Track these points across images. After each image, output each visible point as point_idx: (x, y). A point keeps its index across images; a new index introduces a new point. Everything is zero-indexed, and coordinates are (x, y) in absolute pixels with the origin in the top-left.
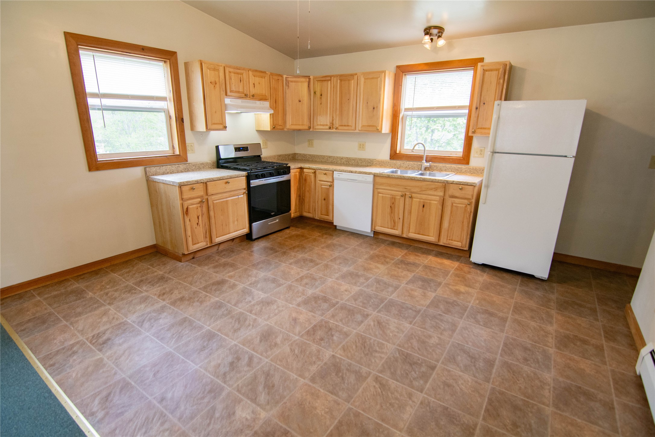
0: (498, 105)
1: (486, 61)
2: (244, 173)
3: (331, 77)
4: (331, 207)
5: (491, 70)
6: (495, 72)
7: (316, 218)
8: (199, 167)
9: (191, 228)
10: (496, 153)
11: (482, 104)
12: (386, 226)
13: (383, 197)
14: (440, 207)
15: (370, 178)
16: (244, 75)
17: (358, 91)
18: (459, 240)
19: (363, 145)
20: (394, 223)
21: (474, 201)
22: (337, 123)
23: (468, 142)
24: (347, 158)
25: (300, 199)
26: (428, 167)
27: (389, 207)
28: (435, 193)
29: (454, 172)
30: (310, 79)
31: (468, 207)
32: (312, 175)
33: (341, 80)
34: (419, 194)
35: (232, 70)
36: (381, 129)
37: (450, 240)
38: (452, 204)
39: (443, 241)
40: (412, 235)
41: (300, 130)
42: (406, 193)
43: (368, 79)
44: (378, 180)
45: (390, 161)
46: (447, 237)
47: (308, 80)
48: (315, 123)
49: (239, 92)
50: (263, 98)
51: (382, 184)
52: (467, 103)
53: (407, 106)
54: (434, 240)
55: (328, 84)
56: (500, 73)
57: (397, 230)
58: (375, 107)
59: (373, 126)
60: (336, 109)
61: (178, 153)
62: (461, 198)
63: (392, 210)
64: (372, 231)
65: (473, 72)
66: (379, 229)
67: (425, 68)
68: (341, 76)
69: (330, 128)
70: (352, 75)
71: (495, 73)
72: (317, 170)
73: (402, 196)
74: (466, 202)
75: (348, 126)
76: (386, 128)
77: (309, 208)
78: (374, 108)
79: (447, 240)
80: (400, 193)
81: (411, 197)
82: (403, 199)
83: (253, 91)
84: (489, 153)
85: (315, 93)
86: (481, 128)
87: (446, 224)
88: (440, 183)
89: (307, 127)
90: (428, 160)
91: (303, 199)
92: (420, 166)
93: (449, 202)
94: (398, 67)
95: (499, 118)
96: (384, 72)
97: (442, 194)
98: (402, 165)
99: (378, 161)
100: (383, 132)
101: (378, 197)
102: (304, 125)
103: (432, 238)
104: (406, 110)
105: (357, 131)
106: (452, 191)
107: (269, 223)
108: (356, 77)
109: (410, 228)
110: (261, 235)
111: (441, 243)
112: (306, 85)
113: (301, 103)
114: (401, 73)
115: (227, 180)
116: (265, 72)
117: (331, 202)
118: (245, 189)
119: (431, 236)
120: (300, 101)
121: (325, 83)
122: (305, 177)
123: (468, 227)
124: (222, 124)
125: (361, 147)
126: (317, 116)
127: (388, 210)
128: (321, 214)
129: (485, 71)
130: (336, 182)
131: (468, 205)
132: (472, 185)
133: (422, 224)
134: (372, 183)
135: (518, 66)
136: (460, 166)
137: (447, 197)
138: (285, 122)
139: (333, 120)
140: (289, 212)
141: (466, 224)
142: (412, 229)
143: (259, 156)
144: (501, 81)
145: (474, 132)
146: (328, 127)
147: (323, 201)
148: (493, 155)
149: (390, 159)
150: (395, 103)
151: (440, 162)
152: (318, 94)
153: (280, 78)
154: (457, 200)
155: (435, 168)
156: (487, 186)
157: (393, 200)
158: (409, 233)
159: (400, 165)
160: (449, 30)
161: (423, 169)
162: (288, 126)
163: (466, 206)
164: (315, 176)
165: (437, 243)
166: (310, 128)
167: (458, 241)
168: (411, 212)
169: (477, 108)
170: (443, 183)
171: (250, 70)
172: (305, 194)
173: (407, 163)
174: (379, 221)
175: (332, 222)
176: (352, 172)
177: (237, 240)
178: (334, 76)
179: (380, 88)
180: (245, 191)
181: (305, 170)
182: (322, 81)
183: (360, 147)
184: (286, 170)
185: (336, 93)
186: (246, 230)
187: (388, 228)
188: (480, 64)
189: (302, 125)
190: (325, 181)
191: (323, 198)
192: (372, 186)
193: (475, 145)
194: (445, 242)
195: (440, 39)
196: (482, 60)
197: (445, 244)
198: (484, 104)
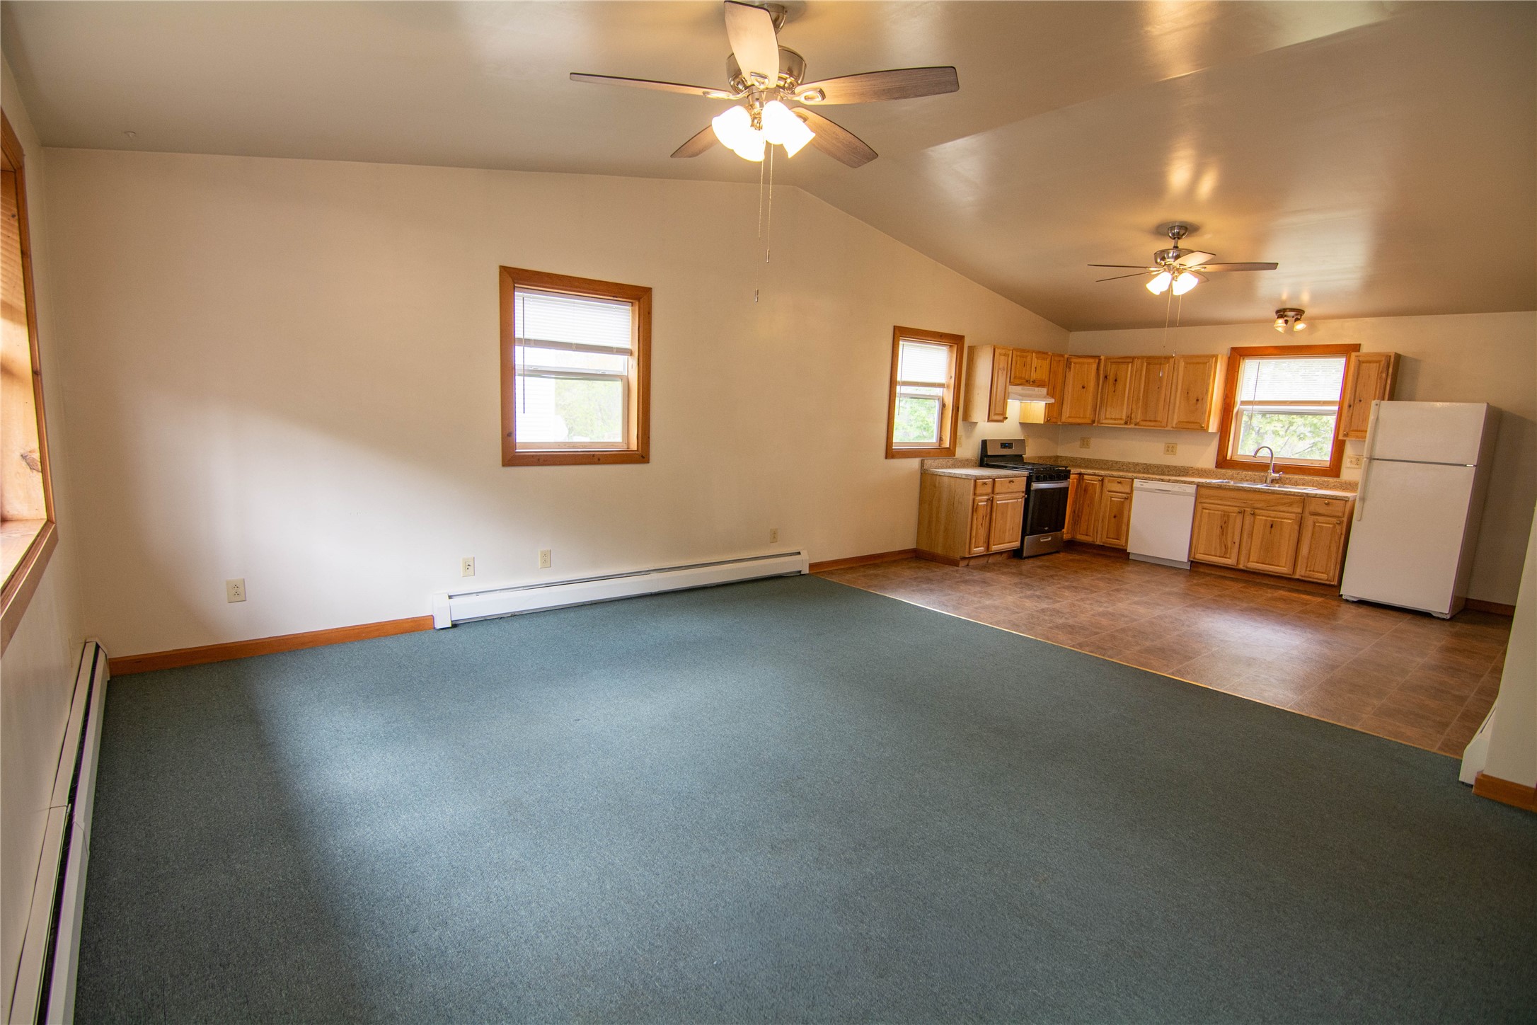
0: (1377, 405)
1: (1364, 350)
2: (1026, 473)
3: (1133, 358)
4: (1124, 528)
5: (1369, 362)
6: (1375, 364)
7: (1098, 543)
8: (965, 463)
9: (977, 528)
10: (1375, 459)
11: (1357, 401)
12: (1213, 554)
13: (1209, 513)
14: (1297, 527)
15: (1192, 489)
16: (1029, 359)
17: (1175, 377)
18: (1324, 571)
19: (1173, 447)
20: (1226, 547)
21: (1345, 519)
22: (1138, 416)
23: (1339, 448)
24: (1146, 464)
25: (1074, 516)
26: (1277, 478)
27: (1219, 527)
28: (1290, 509)
29: (1316, 486)
30: (1100, 360)
31: (1338, 527)
32: (1098, 484)
33: (1148, 364)
34: (1264, 510)
35: (1019, 353)
36: (1208, 426)
37: (1310, 571)
38: (1314, 523)
39: (1300, 573)
40: (1253, 565)
41: (1079, 424)
42: (1246, 509)
43: (1190, 363)
44: (1203, 491)
45: (1215, 469)
46: (1307, 567)
47: (1097, 361)
48: (1102, 416)
49: (1021, 378)
50: (1040, 384)
51: (1209, 497)
52: (1336, 396)
53: (1245, 398)
54: (1286, 572)
55: (1128, 367)
56: (1382, 366)
57: (1229, 558)
58: (1200, 399)
59: (1196, 423)
60: (1138, 399)
61: (948, 446)
62: (1328, 516)
63: (1223, 531)
64: (1189, 560)
65: (1345, 359)
66: (1200, 557)
67: (1275, 352)
68: (1149, 358)
69: (1126, 423)
70: (1167, 358)
71: (1374, 366)
72: (1105, 478)
73: (1239, 513)
74: (1335, 520)
75: (1155, 421)
76: (1213, 426)
77: (1087, 529)
78: (1197, 400)
79: (1306, 571)
80: (1236, 509)
81: (1253, 514)
82: (1240, 517)
83: (1034, 376)
84: (1365, 459)
85: (1106, 377)
86: (1357, 431)
87: (1304, 550)
88: (1297, 496)
89: (1089, 422)
90: (1277, 469)
91: (1079, 516)
92: (1264, 478)
93: (1309, 521)
94: (1233, 349)
95: (1377, 419)
96: (1216, 357)
97: (1299, 510)
98: (1235, 476)
99: (1197, 470)
100: (1209, 431)
101: (1201, 516)
102: (1086, 418)
103: (1284, 569)
104: (1243, 403)
105: (1169, 428)
106: (1313, 507)
107: (1042, 541)
108: (1172, 361)
109: (1249, 555)
110: (1031, 554)
111: (1297, 576)
112: (1094, 367)
113: (1085, 389)
114: (1238, 357)
115: (1011, 479)
116: (1046, 353)
117: (1125, 520)
118: (1023, 492)
119: (1281, 566)
120: (1083, 387)
121: (1124, 366)
122: (1086, 485)
123: (1337, 552)
124: (1002, 414)
125: (1170, 449)
126: (1106, 406)
127: (1217, 531)
128: (1107, 538)
129: (1360, 363)
130: (1135, 494)
131: (1337, 525)
132: (1345, 500)
133: (1269, 548)
134: (1194, 495)
135: (1410, 355)
136: (1326, 479)
137: (1307, 514)
138: (1061, 414)
139: (1131, 414)
140: (1061, 530)
141: (1334, 549)
142: (1254, 557)
143: (1021, 456)
144: (1384, 375)
145: (1346, 435)
146: (1123, 422)
147: (1113, 520)
148: (1370, 462)
149: (1216, 467)
150: (1227, 394)
151: (1294, 473)
152: (1111, 378)
153: (1062, 359)
154: (1320, 519)
155: (1287, 481)
156: (1363, 499)
157: (1226, 518)
158: (1248, 562)
159: (1232, 475)
160: (1309, 312)
161: (1269, 480)
162: (1064, 419)
163: (1334, 527)
164: (1102, 486)
165: (1289, 576)
166: (1094, 422)
167: (1322, 573)
168: (1252, 535)
169: (1350, 406)
170: (1300, 496)
171: (1033, 352)
172: (1083, 509)
173: (1243, 473)
174: (1202, 548)
175: (1125, 548)
176: (1163, 480)
177: (1005, 556)
178: (1138, 358)
179: (1209, 376)
180: (1024, 494)
181: (1086, 477)
182: (1119, 362)
183: (1168, 450)
184: (1065, 475)
185: (1140, 378)
186: (1017, 544)
187: (1216, 556)
188: (1354, 354)
189: (1083, 418)
190: (1117, 492)
191: (1113, 515)
192: (1193, 498)
193: (1349, 451)
194: (1303, 573)
195: (1297, 322)
196: (1356, 348)
197: (1302, 576)
198: (1360, 401)
